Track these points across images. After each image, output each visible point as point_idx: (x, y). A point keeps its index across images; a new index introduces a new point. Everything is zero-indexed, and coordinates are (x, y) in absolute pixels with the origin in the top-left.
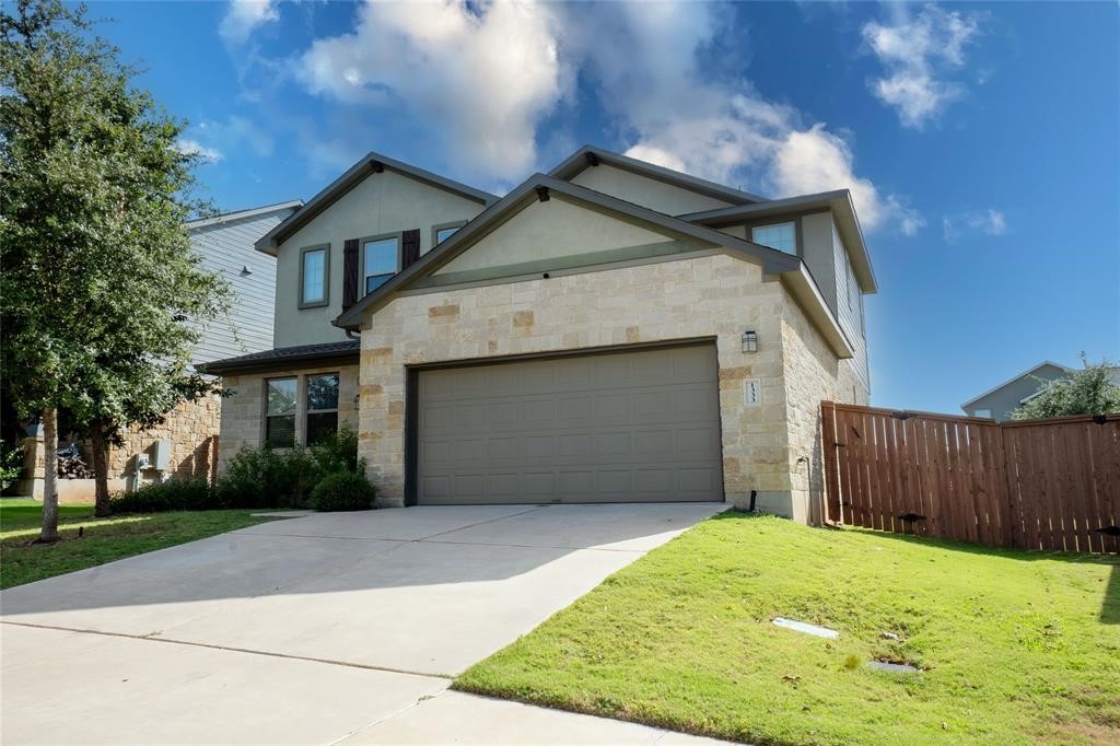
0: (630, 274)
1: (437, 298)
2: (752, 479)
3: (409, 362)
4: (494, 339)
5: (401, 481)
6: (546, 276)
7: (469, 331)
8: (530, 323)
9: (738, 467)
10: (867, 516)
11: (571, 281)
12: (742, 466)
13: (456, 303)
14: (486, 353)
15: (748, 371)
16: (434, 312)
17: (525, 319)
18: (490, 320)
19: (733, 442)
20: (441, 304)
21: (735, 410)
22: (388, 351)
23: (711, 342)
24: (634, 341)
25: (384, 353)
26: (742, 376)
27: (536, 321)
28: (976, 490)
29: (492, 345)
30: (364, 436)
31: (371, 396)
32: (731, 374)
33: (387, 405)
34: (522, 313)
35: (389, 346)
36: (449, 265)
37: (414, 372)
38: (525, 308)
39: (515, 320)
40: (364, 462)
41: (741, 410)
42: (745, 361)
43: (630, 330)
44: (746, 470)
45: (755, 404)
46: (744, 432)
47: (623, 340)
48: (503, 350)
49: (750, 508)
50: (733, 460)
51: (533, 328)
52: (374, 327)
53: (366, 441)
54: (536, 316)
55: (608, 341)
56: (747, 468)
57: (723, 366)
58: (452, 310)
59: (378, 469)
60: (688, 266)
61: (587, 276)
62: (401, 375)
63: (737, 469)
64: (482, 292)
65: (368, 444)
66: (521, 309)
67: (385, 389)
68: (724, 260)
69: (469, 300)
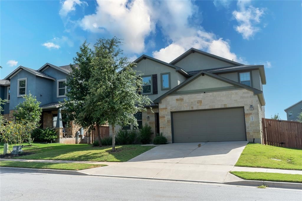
0: (224, 93)
1: (178, 97)
2: (253, 136)
3: (172, 111)
5: (171, 138)
6: (205, 93)
7: (186, 104)
8: (201, 103)
9: (250, 134)
10: (273, 143)
11: (211, 94)
13: (183, 98)
14: (191, 109)
15: (251, 114)
16: (177, 100)
17: (200, 102)
18: (192, 102)
19: (248, 128)
20: (179, 98)
21: (249, 122)
22: (166, 108)
23: (243, 107)
24: (225, 107)
25: (165, 109)
26: (250, 115)
27: (202, 102)
28: (296, 137)
29: (192, 107)
30: (161, 128)
31: (162, 119)
32: (247, 114)
33: (166, 121)
34: (199, 101)
36: (180, 89)
37: (172, 113)
38: (200, 99)
39: (197, 102)
40: (162, 134)
41: (250, 122)
42: (251, 112)
43: (225, 105)
44: (251, 134)
45: (253, 121)
46: (251, 126)
47: (223, 107)
48: (195, 108)
49: (253, 142)
50: (249, 132)
51: (202, 104)
52: (162, 103)
54: (202, 101)
55: (220, 107)
56: (251, 133)
57: (245, 113)
58: (182, 100)
59: (165, 135)
60: (237, 91)
61: (214, 93)
62: (170, 114)
64: (189, 95)
65: (162, 129)
66: (199, 100)
67: (166, 117)
68: (245, 90)
69: (186, 97)
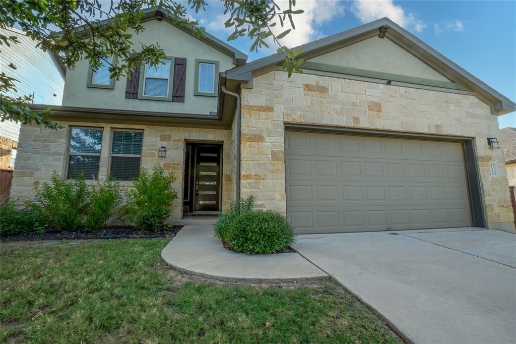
1: (312, 79)
2: (499, 215)
3: (290, 120)
4: (357, 116)
6: (389, 83)
7: (338, 107)
8: (379, 111)
12: (494, 208)
13: (326, 85)
14: (352, 124)
15: (490, 158)
16: (308, 87)
17: (376, 107)
19: (490, 195)
20: (314, 83)
22: (269, 109)
24: (439, 133)
25: (265, 110)
26: (488, 161)
27: (383, 110)
29: (356, 119)
30: (248, 177)
31: (253, 143)
32: (484, 158)
33: (269, 152)
34: (374, 103)
35: (269, 105)
38: (376, 100)
39: (369, 106)
41: (490, 178)
42: (489, 153)
43: (437, 126)
44: (496, 210)
45: (496, 176)
46: (493, 190)
47: (433, 131)
48: (365, 123)
50: (490, 206)
51: (381, 114)
52: (254, 89)
53: (249, 181)
54: (383, 106)
55: (426, 130)
56: (496, 208)
57: (479, 154)
58: (323, 90)
59: (262, 205)
63: (492, 210)
65: (249, 184)
66: (372, 99)
67: (267, 139)
69: (336, 85)
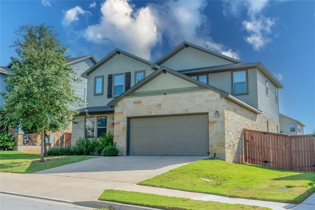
0: (187, 95)
1: (136, 99)
2: (216, 150)
3: (128, 116)
4: (151, 111)
5: (125, 149)
6: (165, 94)
7: (144, 108)
8: (160, 107)
9: (213, 147)
11: (171, 96)
13: (141, 100)
14: (149, 115)
16: (135, 102)
17: (159, 106)
18: (150, 105)
20: (137, 100)
21: (212, 132)
22: (122, 113)
23: (207, 114)
24: (187, 113)
25: (121, 114)
26: (214, 123)
27: (162, 106)
29: (150, 112)
30: (115, 136)
31: (118, 125)
32: (212, 122)
33: (122, 128)
34: (158, 104)
35: (122, 111)
36: (139, 90)
37: (129, 119)
38: (159, 103)
39: (156, 106)
40: (115, 143)
41: (214, 132)
42: (215, 119)
43: (186, 110)
45: (217, 131)
46: (214, 138)
47: (185, 112)
48: (153, 114)
49: (214, 157)
52: (118, 106)
53: (116, 137)
54: (162, 105)
55: (181, 112)
56: (215, 147)
57: (210, 120)
58: (140, 102)
59: (119, 145)
60: (202, 93)
61: (176, 95)
62: (126, 120)
64: (148, 97)
66: (158, 103)
67: (121, 123)
68: (211, 92)
69: (144, 99)
